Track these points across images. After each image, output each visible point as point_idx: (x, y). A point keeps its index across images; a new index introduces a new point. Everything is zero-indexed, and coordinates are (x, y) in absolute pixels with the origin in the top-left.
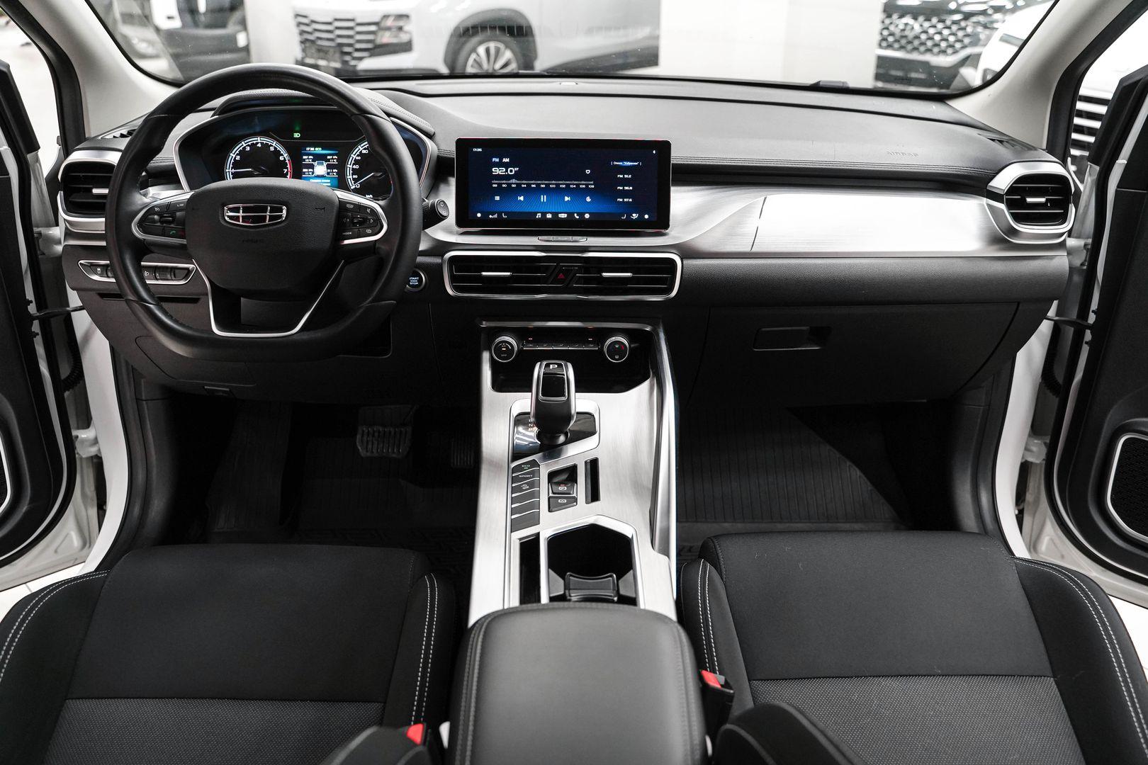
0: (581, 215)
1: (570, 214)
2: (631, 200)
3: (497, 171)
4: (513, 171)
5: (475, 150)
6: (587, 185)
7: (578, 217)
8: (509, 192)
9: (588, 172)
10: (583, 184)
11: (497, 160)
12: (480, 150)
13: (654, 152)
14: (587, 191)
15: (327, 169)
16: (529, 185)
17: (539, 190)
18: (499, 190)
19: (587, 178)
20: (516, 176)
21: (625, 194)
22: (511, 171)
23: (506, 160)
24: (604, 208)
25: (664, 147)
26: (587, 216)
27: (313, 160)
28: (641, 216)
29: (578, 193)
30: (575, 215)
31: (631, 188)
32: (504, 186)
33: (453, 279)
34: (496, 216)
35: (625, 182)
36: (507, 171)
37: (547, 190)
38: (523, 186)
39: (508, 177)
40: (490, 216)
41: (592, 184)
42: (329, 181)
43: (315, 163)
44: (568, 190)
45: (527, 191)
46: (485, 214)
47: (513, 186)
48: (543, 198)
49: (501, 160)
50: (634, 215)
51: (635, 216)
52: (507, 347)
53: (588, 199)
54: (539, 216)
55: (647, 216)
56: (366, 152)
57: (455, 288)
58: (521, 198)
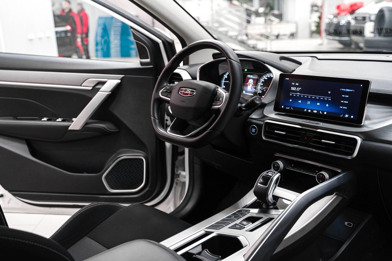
0: (323, 112)
1: (318, 111)
2: (346, 108)
3: (293, 89)
5: (286, 79)
6: (328, 99)
7: (321, 113)
8: (296, 99)
9: (329, 92)
10: (326, 98)
11: (294, 84)
12: (288, 79)
13: (361, 85)
14: (327, 102)
16: (304, 96)
17: (308, 99)
18: (292, 97)
19: (328, 95)
20: (299, 92)
21: (344, 105)
22: (298, 89)
23: (297, 84)
24: (333, 110)
25: (366, 83)
26: (325, 113)
28: (350, 116)
29: (323, 102)
30: (320, 112)
31: (347, 102)
32: (294, 95)
33: (265, 132)
34: (289, 108)
35: (345, 99)
36: (296, 89)
37: (311, 99)
38: (302, 96)
39: (296, 92)
40: (287, 108)
41: (330, 99)
44: (319, 100)
45: (303, 99)
46: (285, 107)
47: (298, 96)
48: (309, 103)
50: (346, 115)
52: (277, 165)
53: (327, 105)
54: (305, 110)
55: (352, 117)
56: (266, 78)
57: (266, 136)
58: (300, 102)
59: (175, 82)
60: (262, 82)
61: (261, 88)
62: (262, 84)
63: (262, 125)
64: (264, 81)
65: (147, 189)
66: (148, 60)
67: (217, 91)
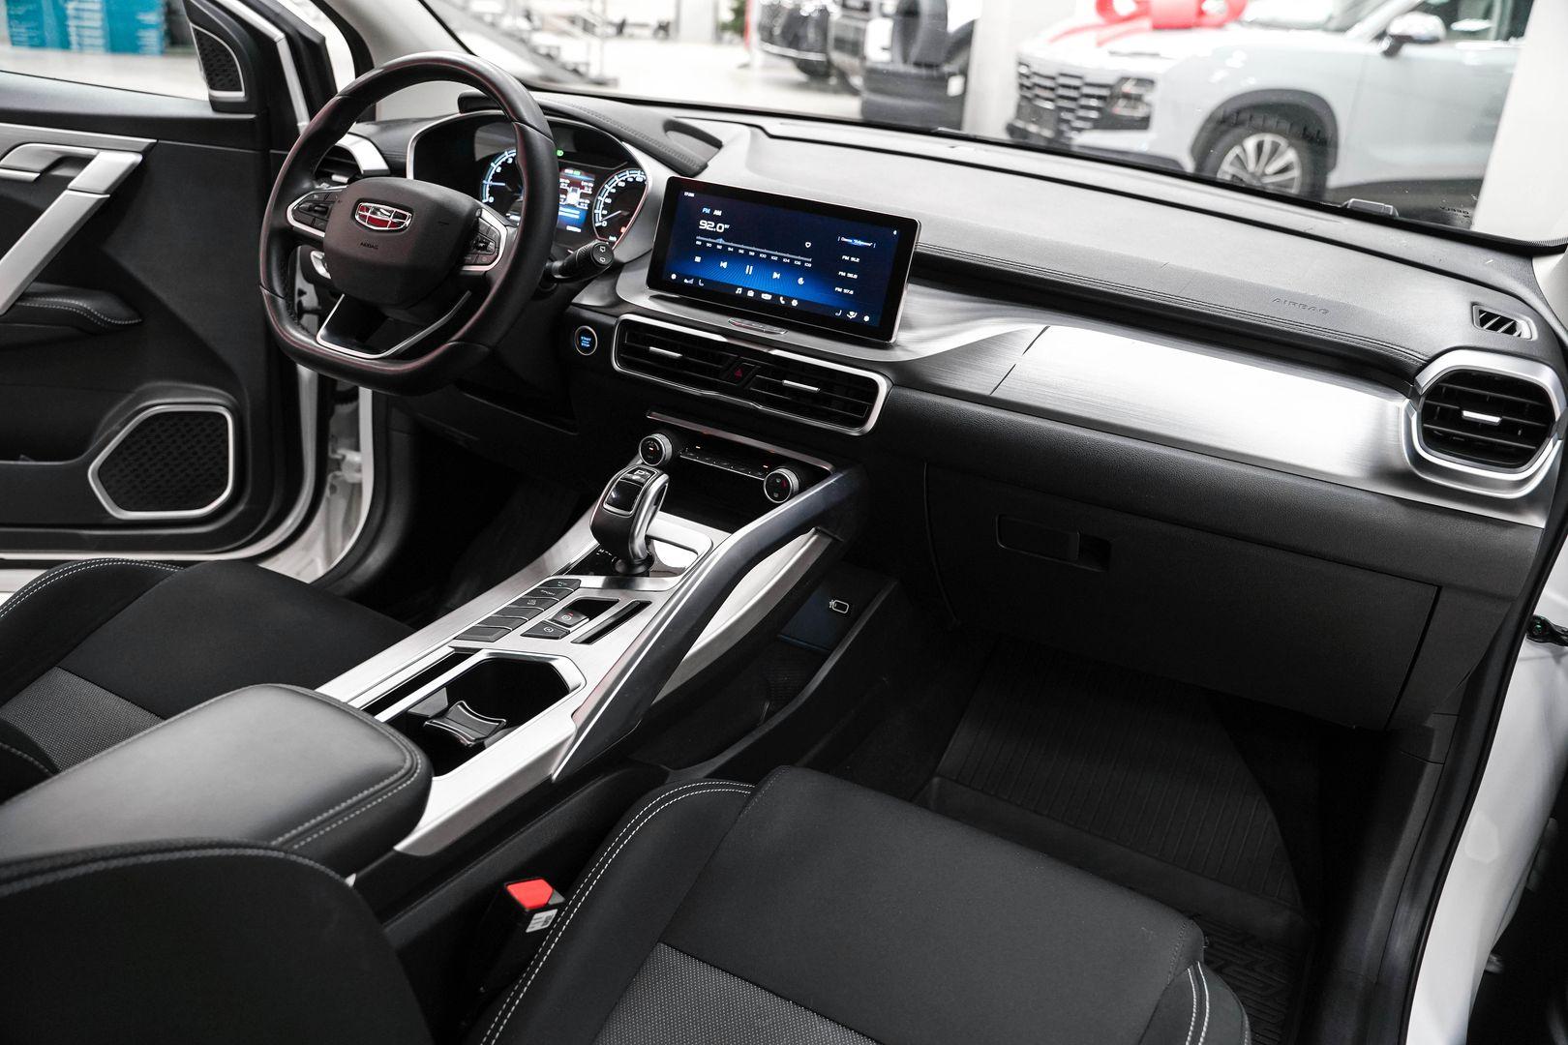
0: (788, 299)
1: (776, 297)
2: (852, 292)
3: (705, 225)
4: (724, 227)
5: (686, 194)
6: (803, 262)
7: (783, 302)
8: (713, 255)
9: (808, 245)
10: (799, 260)
11: (707, 211)
12: (692, 195)
13: (895, 232)
14: (801, 270)
15: (581, 197)
16: (736, 249)
17: (746, 259)
18: (702, 250)
19: (805, 253)
20: (725, 235)
21: (846, 283)
22: (721, 228)
23: (718, 213)
24: (817, 296)
25: (909, 227)
26: (795, 303)
27: (569, 186)
28: (860, 316)
29: (790, 270)
30: (781, 298)
31: (856, 276)
32: (708, 245)
33: (621, 347)
34: (691, 281)
35: (849, 267)
36: (715, 227)
37: (755, 260)
38: (729, 249)
39: (714, 235)
40: (686, 281)
41: (809, 262)
42: (578, 212)
43: (570, 189)
44: (779, 265)
45: (734, 258)
46: (680, 277)
47: (719, 247)
48: (749, 270)
49: (712, 211)
50: (852, 313)
51: (852, 315)
52: (655, 447)
53: (801, 281)
54: (739, 291)
55: (867, 319)
56: (622, 184)
57: (621, 360)
58: (724, 265)
59: (332, 174)
60: (610, 195)
61: (605, 212)
62: (609, 201)
63: (612, 328)
64: (614, 191)
65: (241, 508)
66: (239, 95)
67: (478, 222)
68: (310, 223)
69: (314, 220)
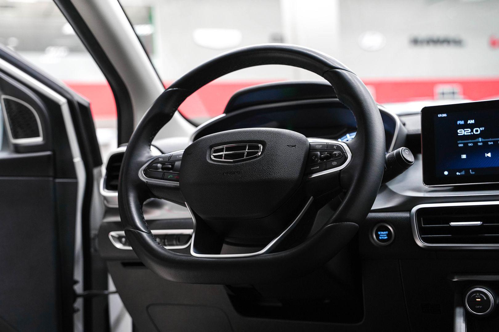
3: (461, 132)
4: (478, 131)
5: (440, 116)
8: (476, 150)
11: (462, 122)
12: (445, 115)
16: (495, 142)
18: (466, 149)
20: (482, 134)
22: (477, 131)
23: (471, 122)
32: (470, 145)
33: (422, 231)
34: (463, 173)
36: (472, 131)
38: (490, 143)
39: (473, 137)
40: (458, 173)
45: (495, 148)
46: (452, 172)
47: (480, 144)
49: (466, 122)
52: (481, 298)
57: (422, 240)
58: (489, 155)
63: (408, 219)
66: (38, 140)
67: (310, 144)
68: (161, 176)
69: (164, 174)
